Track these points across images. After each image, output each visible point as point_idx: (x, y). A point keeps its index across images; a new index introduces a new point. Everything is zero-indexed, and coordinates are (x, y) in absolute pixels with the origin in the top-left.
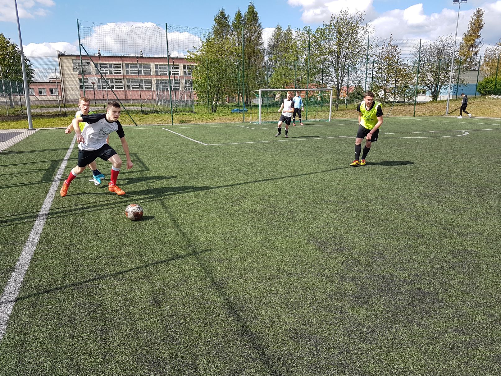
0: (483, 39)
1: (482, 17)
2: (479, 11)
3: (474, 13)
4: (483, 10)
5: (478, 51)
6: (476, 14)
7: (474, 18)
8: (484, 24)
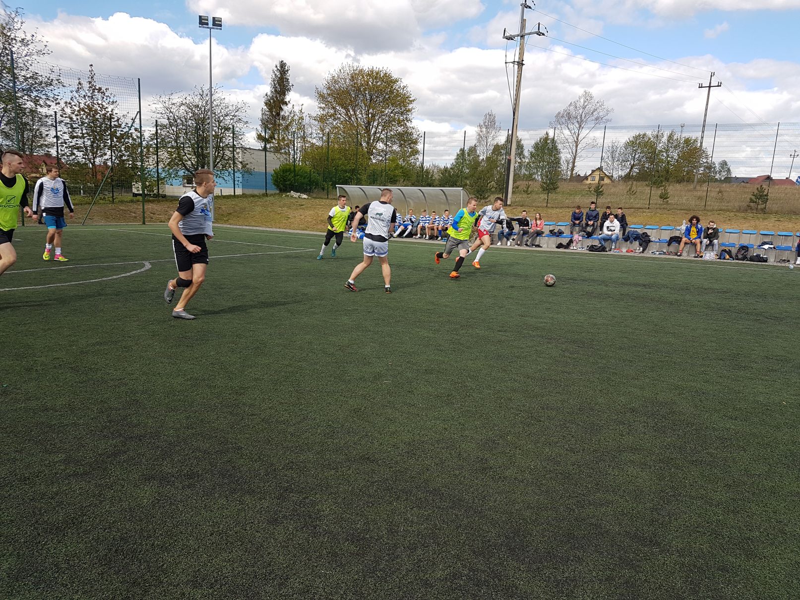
1: (288, 74)
2: (283, 65)
3: (276, 67)
6: (279, 68)
8: (293, 85)
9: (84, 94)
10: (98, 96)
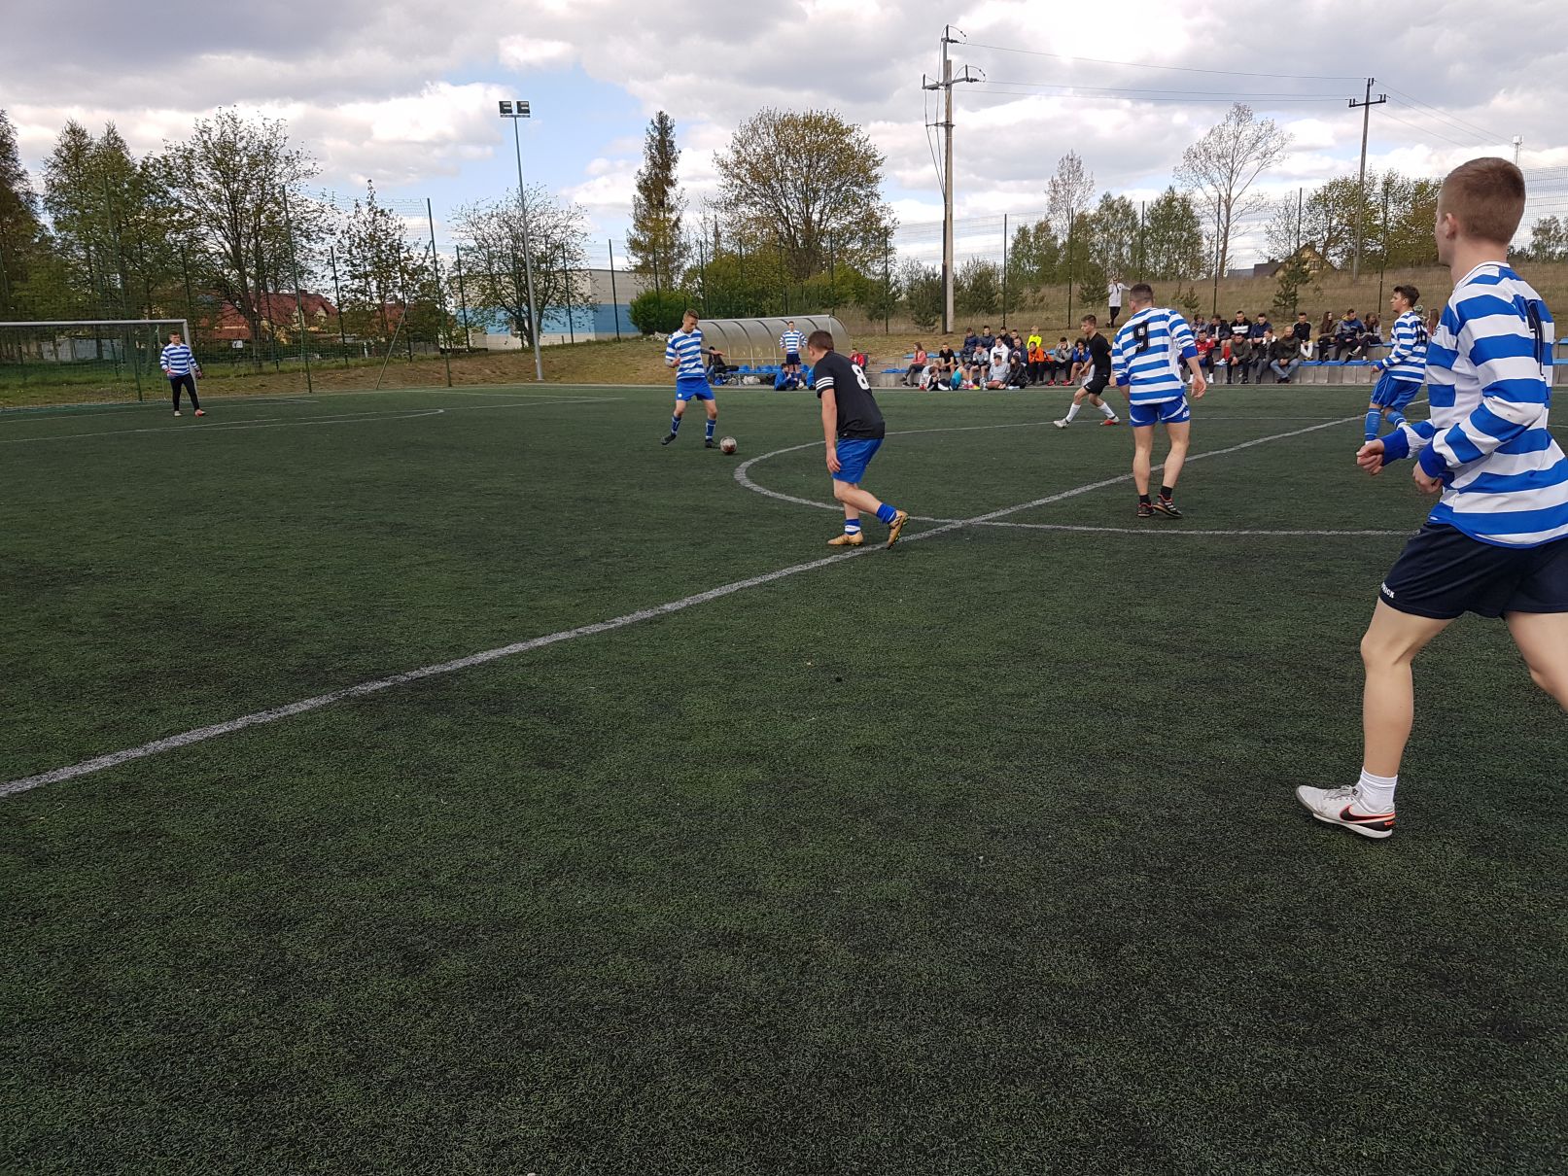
0: (684, 189)
1: (672, 134)
2: (662, 119)
3: (653, 123)
4: (671, 117)
5: (678, 219)
6: (656, 124)
7: (656, 134)
8: (680, 152)
9: (363, 218)
10: (381, 220)
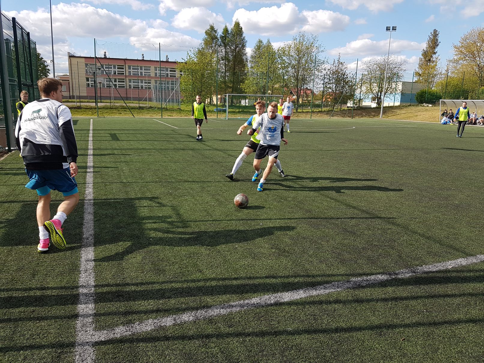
0: (439, 55)
1: (438, 36)
2: (435, 31)
4: (439, 31)
5: (435, 65)
6: (433, 34)
7: (432, 37)
8: (440, 42)
9: (335, 65)
